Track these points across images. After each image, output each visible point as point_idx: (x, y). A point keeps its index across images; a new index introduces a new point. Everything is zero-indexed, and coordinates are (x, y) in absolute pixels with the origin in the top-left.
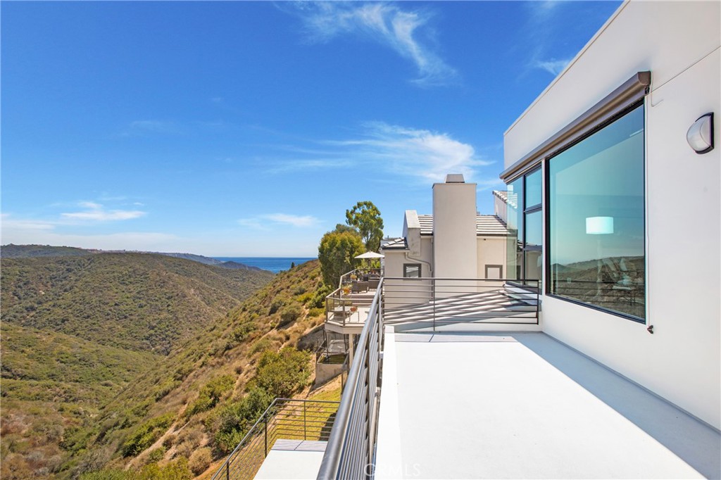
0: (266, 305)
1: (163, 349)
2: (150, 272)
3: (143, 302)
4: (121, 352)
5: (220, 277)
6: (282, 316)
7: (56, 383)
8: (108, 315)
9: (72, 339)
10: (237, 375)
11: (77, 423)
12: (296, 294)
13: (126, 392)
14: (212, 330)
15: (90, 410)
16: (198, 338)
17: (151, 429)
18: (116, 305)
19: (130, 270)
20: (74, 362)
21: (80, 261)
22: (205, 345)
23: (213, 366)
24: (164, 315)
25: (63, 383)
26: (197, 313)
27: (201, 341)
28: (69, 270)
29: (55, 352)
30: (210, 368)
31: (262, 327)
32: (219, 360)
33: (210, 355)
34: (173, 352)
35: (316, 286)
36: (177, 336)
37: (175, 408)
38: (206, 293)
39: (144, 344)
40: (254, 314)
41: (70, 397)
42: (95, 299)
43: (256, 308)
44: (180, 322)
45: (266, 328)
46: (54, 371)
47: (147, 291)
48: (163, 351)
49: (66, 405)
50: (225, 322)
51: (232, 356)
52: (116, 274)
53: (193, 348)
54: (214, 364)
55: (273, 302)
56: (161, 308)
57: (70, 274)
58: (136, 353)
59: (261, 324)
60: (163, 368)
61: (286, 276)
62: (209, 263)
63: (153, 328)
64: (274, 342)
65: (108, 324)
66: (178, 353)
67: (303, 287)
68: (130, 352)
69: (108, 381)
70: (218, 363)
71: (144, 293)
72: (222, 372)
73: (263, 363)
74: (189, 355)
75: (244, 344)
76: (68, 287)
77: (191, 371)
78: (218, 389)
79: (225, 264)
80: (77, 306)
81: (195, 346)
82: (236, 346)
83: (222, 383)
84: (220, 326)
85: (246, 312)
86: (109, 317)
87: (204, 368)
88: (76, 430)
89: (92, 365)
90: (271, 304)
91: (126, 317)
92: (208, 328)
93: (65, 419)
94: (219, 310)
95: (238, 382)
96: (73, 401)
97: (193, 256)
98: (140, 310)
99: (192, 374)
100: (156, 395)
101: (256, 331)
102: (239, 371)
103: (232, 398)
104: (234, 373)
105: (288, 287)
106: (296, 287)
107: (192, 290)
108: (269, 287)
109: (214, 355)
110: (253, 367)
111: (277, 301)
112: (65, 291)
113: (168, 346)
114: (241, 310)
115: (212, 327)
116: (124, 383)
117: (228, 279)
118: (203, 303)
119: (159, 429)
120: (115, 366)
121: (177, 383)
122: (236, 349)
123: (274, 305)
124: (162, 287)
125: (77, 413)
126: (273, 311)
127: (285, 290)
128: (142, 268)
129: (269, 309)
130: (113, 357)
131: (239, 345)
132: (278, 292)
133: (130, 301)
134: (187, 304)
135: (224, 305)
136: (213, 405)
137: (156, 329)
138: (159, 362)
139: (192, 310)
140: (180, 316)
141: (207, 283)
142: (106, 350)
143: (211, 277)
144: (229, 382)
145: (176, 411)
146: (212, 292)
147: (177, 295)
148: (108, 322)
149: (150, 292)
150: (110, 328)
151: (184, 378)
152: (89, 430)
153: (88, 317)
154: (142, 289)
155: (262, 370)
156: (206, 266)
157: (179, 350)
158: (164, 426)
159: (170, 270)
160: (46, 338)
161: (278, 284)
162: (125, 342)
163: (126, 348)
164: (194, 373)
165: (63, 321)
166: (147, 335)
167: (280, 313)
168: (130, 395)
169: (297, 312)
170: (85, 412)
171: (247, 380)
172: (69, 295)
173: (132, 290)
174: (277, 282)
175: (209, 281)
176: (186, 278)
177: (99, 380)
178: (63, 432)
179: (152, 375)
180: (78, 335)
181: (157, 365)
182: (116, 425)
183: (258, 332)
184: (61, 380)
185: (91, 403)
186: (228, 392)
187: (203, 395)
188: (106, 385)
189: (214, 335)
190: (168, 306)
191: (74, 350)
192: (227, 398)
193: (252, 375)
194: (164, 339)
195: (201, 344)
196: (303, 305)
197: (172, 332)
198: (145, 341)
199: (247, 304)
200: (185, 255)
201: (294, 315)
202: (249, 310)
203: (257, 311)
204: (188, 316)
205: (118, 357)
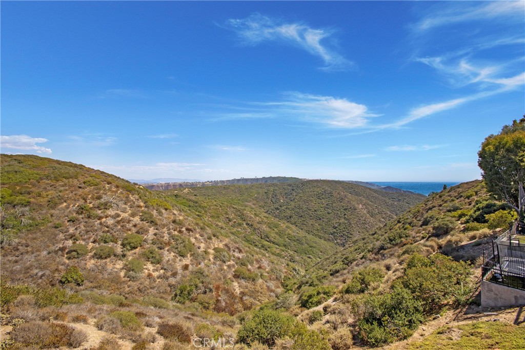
0: (418, 219)
1: (342, 243)
2: (334, 192)
3: (330, 211)
4: (317, 240)
5: (380, 197)
6: (434, 228)
7: (287, 250)
8: (311, 216)
9: (293, 227)
10: (387, 271)
11: (290, 275)
12: (449, 211)
13: (318, 265)
14: (373, 235)
15: (301, 270)
16: (364, 239)
17: (318, 293)
18: (315, 211)
19: (323, 190)
20: (294, 241)
21: (298, 185)
22: (367, 245)
23: (371, 260)
24: (342, 220)
25: (289, 251)
26: (363, 222)
27: (365, 241)
28: (293, 190)
29: (286, 233)
30: (368, 262)
31: (413, 235)
32: (376, 257)
33: (369, 251)
34: (347, 246)
35: (473, 204)
36: (350, 236)
37: (337, 284)
38: (370, 208)
39: (330, 237)
40: (407, 226)
41: (292, 260)
42: (305, 206)
43: (409, 221)
44: (352, 227)
45: (417, 237)
46: (285, 243)
47: (332, 204)
48: (342, 244)
49: (290, 263)
50: (383, 230)
51: (386, 255)
52: (315, 193)
53: (360, 245)
54: (371, 258)
55: (425, 217)
56: (340, 216)
57: (293, 192)
58: (325, 242)
59: (413, 233)
60: (339, 255)
61: (438, 197)
62: (373, 188)
63: (335, 228)
64: (425, 248)
65: (311, 222)
66: (350, 247)
67: (457, 205)
68: (322, 241)
69: (310, 256)
70: (374, 258)
71: (330, 205)
72: (374, 265)
73: (411, 265)
74: (356, 250)
75: (397, 248)
76: (292, 199)
77: (354, 260)
78: (368, 278)
79: (384, 188)
80: (297, 210)
81: (361, 244)
82: (390, 248)
83: (371, 274)
84: (380, 232)
85: (401, 224)
86: (311, 218)
87: (364, 260)
88: (289, 278)
89: (302, 244)
90: (422, 219)
91: (320, 219)
92: (371, 233)
93: (285, 270)
94: (380, 221)
95: (386, 278)
96: (293, 262)
97: (361, 182)
98: (328, 216)
99: (355, 263)
100: (331, 271)
101: (408, 238)
102: (388, 268)
103: (378, 290)
104: (384, 269)
105: (440, 206)
106: (449, 205)
107: (361, 205)
108: (421, 205)
109: (371, 251)
110: (402, 267)
111: (429, 216)
112: (291, 201)
113: (344, 241)
114: (396, 222)
115: (374, 232)
116: (319, 259)
117: (387, 200)
118: (368, 215)
119: (324, 296)
120: (314, 247)
121: (345, 266)
122: (389, 250)
123: (426, 219)
124: (341, 202)
125: (295, 269)
126: (426, 223)
127: (437, 208)
128: (329, 189)
129: (420, 223)
130: (313, 242)
131: (393, 248)
132: (430, 209)
133: (322, 209)
134: (357, 215)
135: (383, 218)
136: (362, 291)
137: (337, 229)
138: (338, 251)
139: (360, 219)
140: (352, 222)
141: (371, 201)
142: (310, 237)
143: (374, 197)
144: (377, 275)
145: (337, 287)
146: (374, 207)
147: (351, 208)
148: (311, 221)
149: (334, 205)
150: (312, 225)
151: (349, 264)
152: (295, 281)
153: (301, 216)
154: (329, 202)
155: (409, 271)
156: (370, 189)
157: (351, 245)
158: (327, 294)
159: (346, 191)
160: (283, 225)
161: (430, 203)
162: (320, 234)
163: (320, 238)
164: (356, 262)
165: (290, 217)
166: (332, 231)
167: (432, 225)
168: (320, 267)
169: (451, 225)
170: (298, 270)
171: (394, 278)
172: (292, 203)
173: (324, 203)
174: (428, 201)
175: (372, 200)
176: (357, 197)
177: (306, 253)
178: (283, 277)
179: (333, 258)
180: (296, 226)
181: (336, 252)
182: (307, 283)
183: (409, 240)
184: (289, 249)
185: (302, 266)
186: (376, 284)
187: (355, 280)
188: (309, 257)
189: (374, 238)
190: (345, 215)
191: (295, 234)
192: (374, 289)
193: (399, 274)
194: (342, 236)
195: (365, 243)
196: (459, 220)
197: (347, 232)
198: (330, 236)
199: (401, 217)
200: (356, 182)
201: (447, 229)
202: (403, 222)
203: (410, 224)
204: (358, 223)
205: (315, 243)
